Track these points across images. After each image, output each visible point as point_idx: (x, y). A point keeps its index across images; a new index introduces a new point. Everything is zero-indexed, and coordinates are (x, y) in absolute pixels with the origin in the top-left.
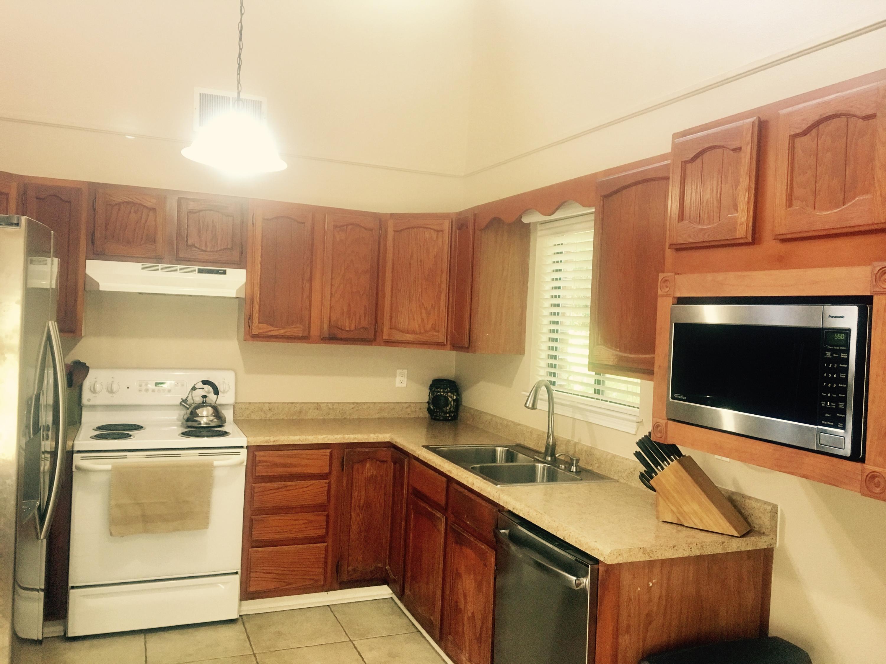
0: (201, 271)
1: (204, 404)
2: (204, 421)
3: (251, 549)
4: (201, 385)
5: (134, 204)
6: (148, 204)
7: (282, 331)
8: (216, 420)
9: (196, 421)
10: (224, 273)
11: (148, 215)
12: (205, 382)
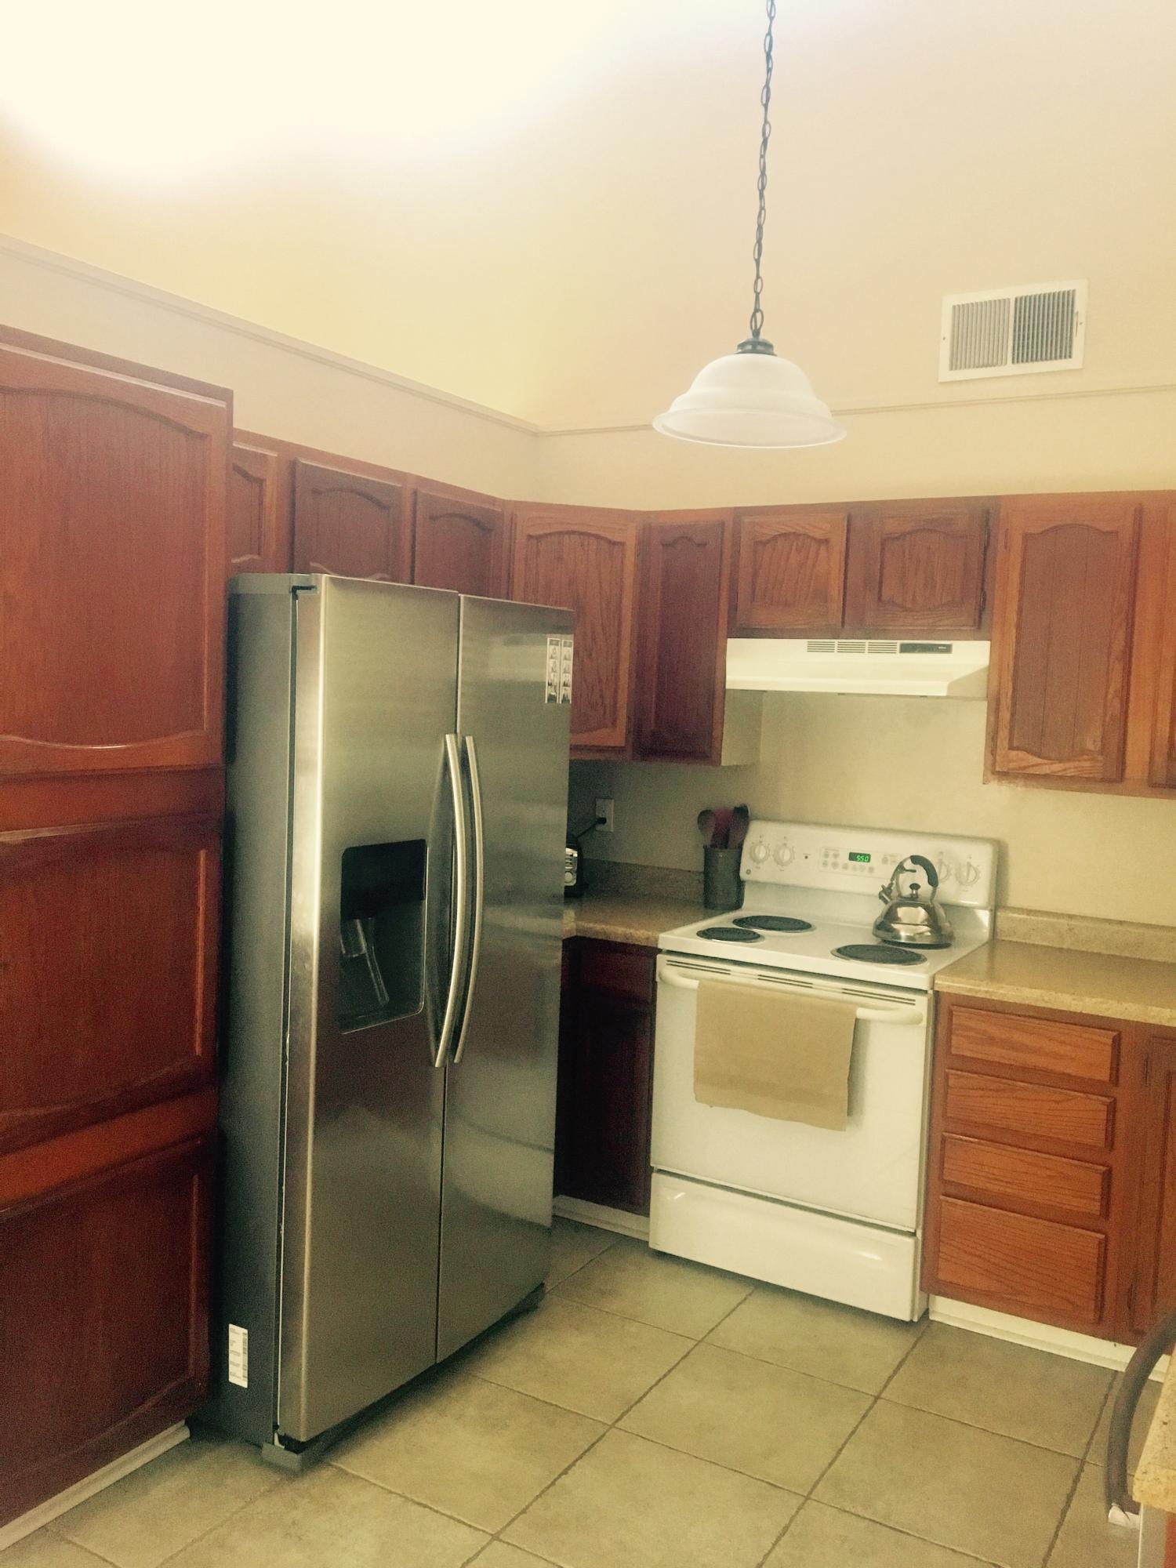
0: (905, 649)
1: (913, 901)
2: (904, 933)
3: (942, 1197)
4: (909, 865)
5: (797, 535)
6: (818, 534)
7: (1057, 767)
8: (929, 934)
9: (892, 930)
10: (948, 649)
11: (817, 554)
12: (915, 859)
